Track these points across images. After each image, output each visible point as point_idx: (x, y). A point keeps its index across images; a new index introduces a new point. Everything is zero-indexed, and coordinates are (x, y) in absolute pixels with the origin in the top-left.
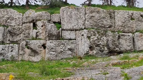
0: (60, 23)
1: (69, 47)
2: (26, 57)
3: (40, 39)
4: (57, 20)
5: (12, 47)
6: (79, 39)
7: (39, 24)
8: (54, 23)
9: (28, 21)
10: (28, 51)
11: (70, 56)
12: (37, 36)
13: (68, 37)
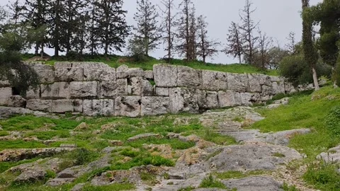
0: (153, 79)
1: (164, 103)
2: (123, 113)
3: (135, 95)
4: (150, 77)
5: (107, 102)
6: (172, 96)
7: (134, 80)
8: (148, 79)
9: (122, 76)
10: (124, 106)
11: (166, 112)
12: (132, 92)
13: (162, 93)
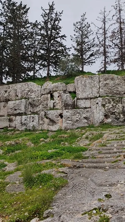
0: (75, 92)
1: (84, 116)
2: (45, 127)
3: (57, 109)
4: (72, 89)
5: (33, 118)
6: (93, 107)
7: (56, 95)
8: (70, 92)
9: (46, 92)
10: (47, 121)
11: (86, 125)
12: (54, 106)
13: (83, 106)
